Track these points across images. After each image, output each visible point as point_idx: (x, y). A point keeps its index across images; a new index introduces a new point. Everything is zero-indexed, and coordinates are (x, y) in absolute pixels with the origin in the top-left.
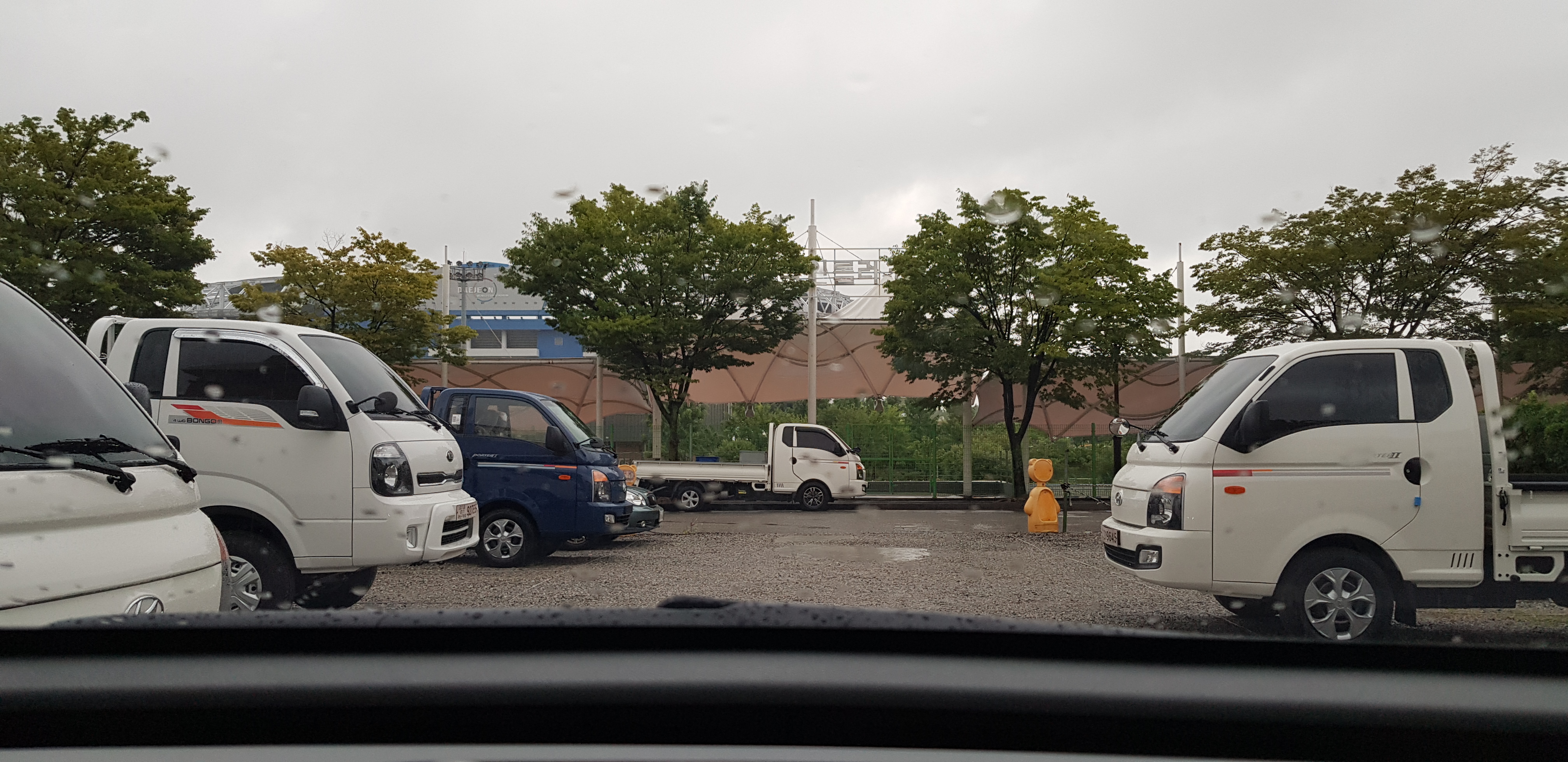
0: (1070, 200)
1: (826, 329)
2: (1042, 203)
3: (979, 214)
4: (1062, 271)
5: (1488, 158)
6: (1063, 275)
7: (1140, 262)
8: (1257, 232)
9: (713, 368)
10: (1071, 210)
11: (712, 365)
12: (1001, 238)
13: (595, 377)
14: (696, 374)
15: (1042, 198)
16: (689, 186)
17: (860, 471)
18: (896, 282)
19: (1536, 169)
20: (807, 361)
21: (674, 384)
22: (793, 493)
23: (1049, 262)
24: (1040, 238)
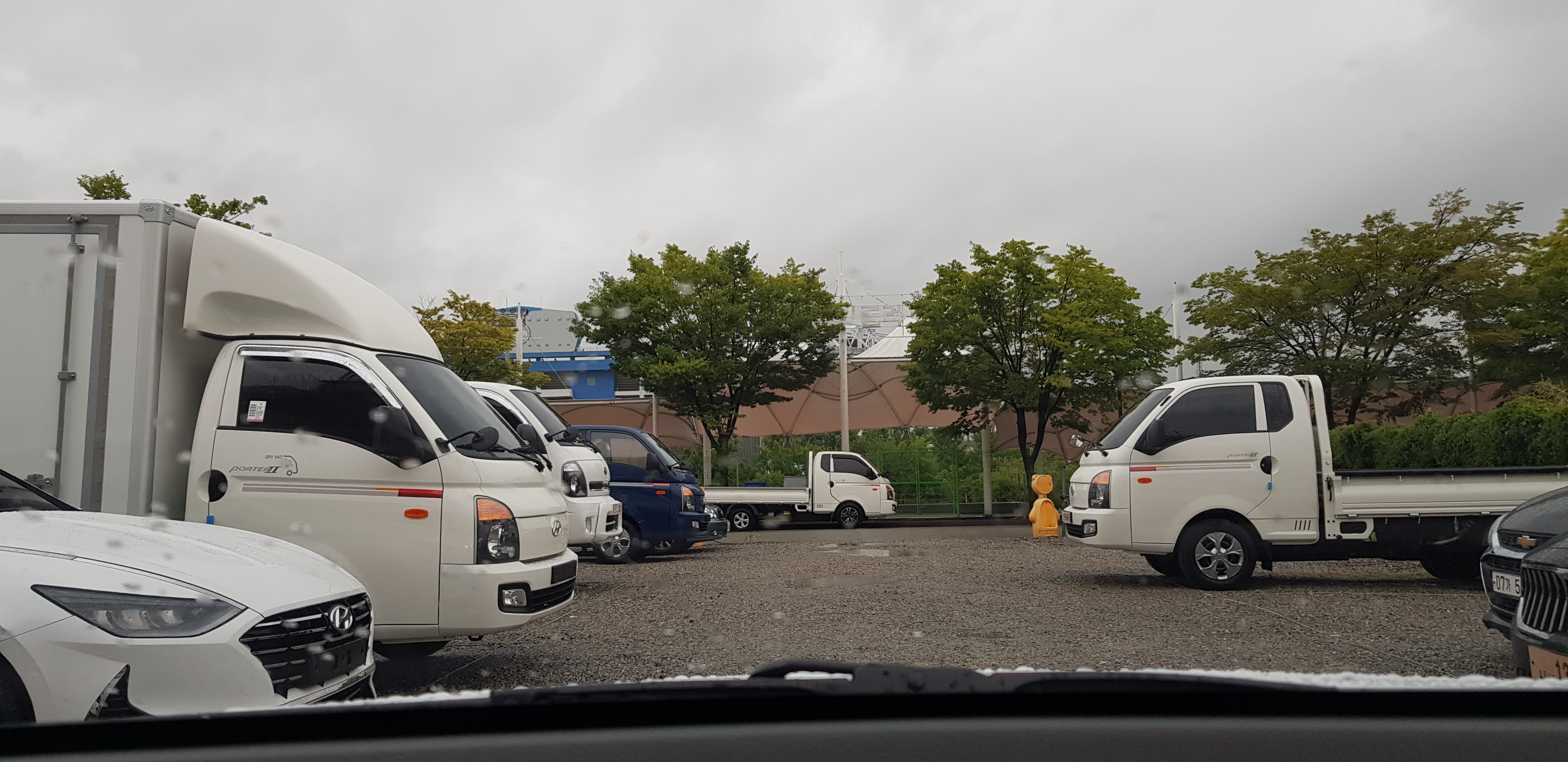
0: (1069, 249)
1: (857, 367)
2: (1046, 251)
3: (990, 263)
4: (1065, 312)
5: (1443, 202)
6: (1065, 315)
7: (1134, 302)
8: (1241, 272)
9: (757, 404)
10: (1070, 257)
11: (757, 401)
12: (1010, 284)
13: (651, 414)
14: (742, 410)
15: (1046, 247)
16: (733, 245)
17: (890, 493)
18: (917, 324)
19: (1488, 210)
20: (839, 396)
21: (723, 420)
22: (831, 513)
23: (1054, 303)
24: (1044, 283)
